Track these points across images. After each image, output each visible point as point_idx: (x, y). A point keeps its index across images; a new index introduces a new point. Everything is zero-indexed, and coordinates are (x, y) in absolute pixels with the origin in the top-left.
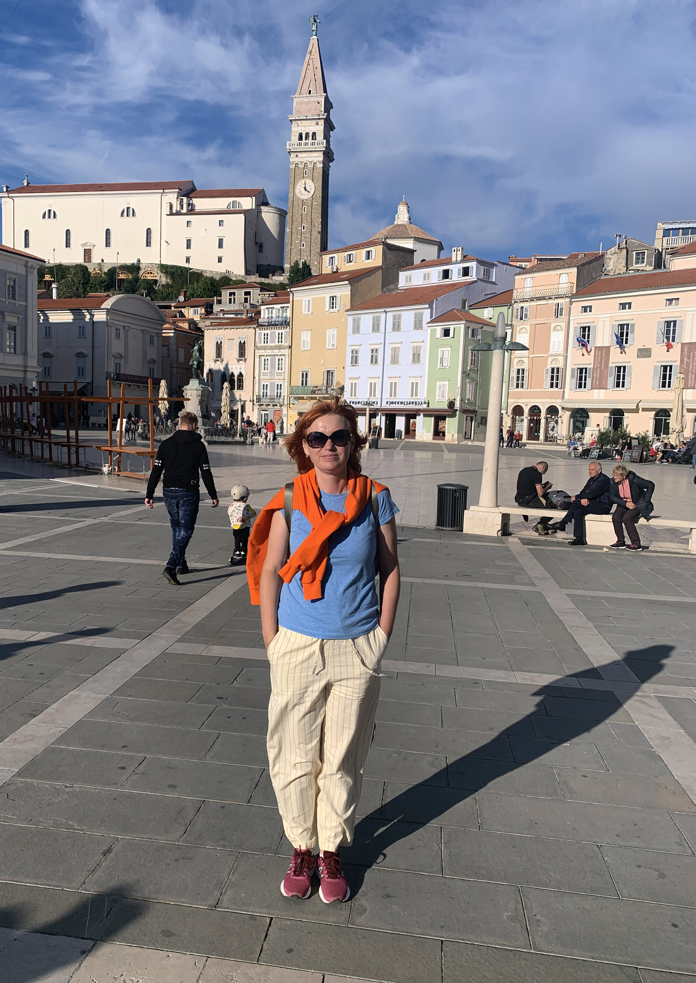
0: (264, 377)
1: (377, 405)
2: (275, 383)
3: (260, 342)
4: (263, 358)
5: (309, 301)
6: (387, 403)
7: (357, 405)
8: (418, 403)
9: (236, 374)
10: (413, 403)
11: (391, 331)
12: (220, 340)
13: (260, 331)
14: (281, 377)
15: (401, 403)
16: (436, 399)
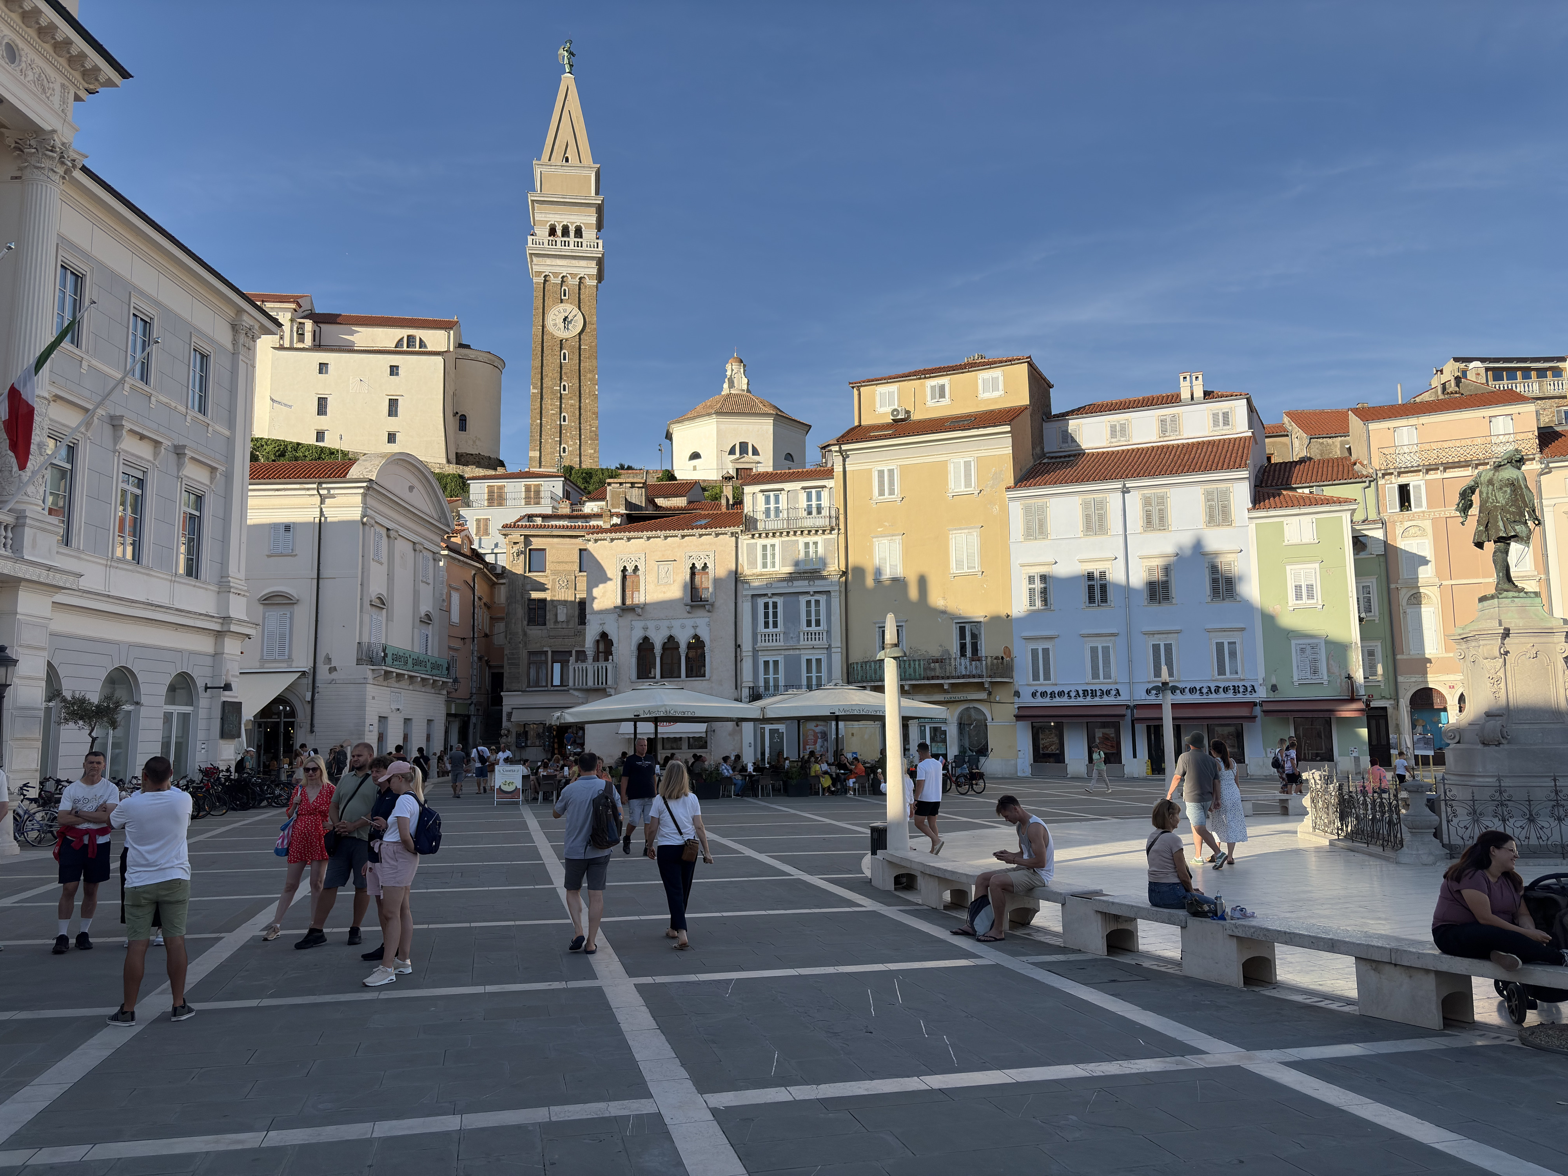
0: (767, 644)
1: (1119, 698)
2: (799, 657)
3: (752, 563)
4: (761, 602)
5: (891, 472)
6: (1148, 692)
7: (1058, 699)
8: (1241, 690)
9: (683, 638)
10: (1226, 690)
11: (1141, 530)
12: (633, 564)
13: (753, 541)
14: (817, 642)
15: (1192, 690)
16: (1295, 678)
